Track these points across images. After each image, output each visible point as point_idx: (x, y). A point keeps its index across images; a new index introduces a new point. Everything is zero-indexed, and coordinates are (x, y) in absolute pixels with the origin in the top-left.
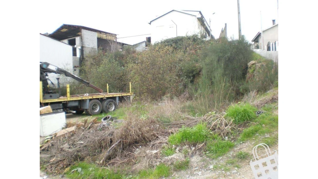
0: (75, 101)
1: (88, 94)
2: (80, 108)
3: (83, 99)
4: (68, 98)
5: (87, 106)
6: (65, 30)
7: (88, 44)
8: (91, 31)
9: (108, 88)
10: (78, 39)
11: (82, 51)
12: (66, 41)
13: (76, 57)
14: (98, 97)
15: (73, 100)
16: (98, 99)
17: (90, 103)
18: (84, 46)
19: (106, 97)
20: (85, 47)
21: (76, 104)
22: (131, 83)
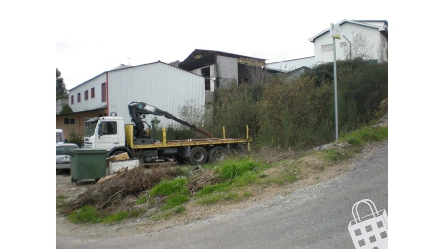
0: (173, 147)
1: (191, 140)
2: (182, 156)
3: (183, 145)
4: (164, 144)
5: (188, 154)
6: (198, 57)
7: (225, 74)
8: (230, 57)
9: (225, 132)
10: (212, 68)
11: (217, 83)
12: (199, 71)
13: (209, 91)
14: (202, 144)
15: (171, 146)
16: (202, 146)
17: (192, 150)
18: (219, 76)
19: (213, 143)
20: (221, 78)
21: (175, 151)
22: (249, 128)
